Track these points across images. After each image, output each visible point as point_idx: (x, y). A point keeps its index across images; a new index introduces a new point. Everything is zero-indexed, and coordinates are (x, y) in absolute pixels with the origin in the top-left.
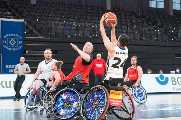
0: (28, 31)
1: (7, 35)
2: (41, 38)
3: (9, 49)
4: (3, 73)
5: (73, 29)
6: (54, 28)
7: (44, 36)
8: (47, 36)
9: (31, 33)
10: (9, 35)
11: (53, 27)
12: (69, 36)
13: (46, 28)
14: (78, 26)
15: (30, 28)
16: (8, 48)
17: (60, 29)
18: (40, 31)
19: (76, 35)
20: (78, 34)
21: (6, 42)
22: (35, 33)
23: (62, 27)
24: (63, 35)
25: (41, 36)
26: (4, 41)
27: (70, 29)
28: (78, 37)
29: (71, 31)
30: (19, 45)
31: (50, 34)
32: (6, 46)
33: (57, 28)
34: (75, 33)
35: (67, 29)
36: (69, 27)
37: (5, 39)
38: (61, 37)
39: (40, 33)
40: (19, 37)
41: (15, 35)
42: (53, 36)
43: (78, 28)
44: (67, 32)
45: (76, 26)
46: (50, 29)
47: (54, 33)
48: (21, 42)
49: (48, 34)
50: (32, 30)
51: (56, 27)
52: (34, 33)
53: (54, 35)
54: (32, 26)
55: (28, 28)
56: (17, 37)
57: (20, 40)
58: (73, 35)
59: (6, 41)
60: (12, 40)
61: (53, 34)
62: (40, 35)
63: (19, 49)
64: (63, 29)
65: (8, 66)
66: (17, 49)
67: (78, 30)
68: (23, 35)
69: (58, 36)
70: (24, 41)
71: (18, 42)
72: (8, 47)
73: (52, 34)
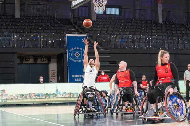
1: (73, 49)
2: (101, 50)
3: (74, 61)
4: (70, 82)
7: (104, 48)
8: (106, 48)
10: (74, 48)
11: (112, 40)
12: (126, 48)
13: (106, 41)
14: (134, 38)
16: (73, 60)
17: (118, 41)
18: (100, 44)
20: (135, 46)
21: (71, 55)
23: (120, 40)
25: (102, 48)
26: (70, 54)
28: (134, 48)
29: (128, 43)
30: (83, 57)
32: (72, 58)
34: (132, 45)
35: (125, 42)
36: (126, 40)
37: (71, 52)
38: (120, 48)
40: (83, 50)
41: (79, 49)
43: (134, 40)
44: (125, 44)
45: (132, 38)
46: (109, 42)
47: (113, 45)
49: (108, 46)
51: (115, 40)
53: (113, 47)
56: (81, 50)
58: (130, 47)
59: (71, 54)
60: (77, 52)
61: (112, 46)
62: (101, 47)
64: (121, 42)
65: (74, 75)
66: (81, 60)
67: (134, 42)
69: (117, 48)
71: (82, 55)
72: (73, 59)
73: (111, 47)
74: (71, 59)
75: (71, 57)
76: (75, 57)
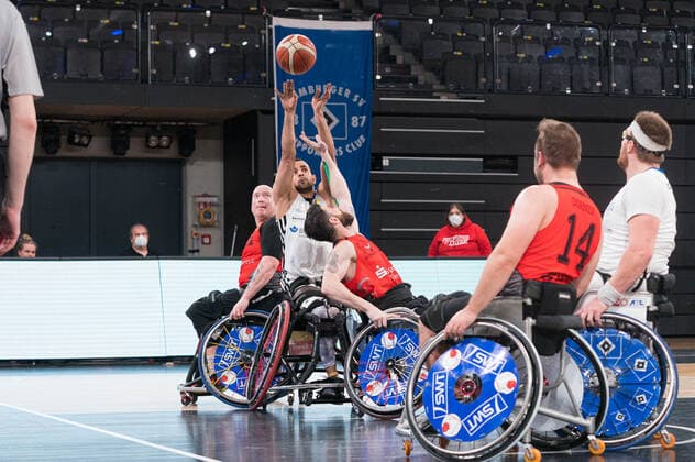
0: (388, 70)
1: (302, 92)
2: (444, 99)
3: (311, 150)
5: (584, 60)
6: (501, 56)
7: (458, 91)
9: (401, 77)
10: (310, 88)
11: (497, 51)
12: (568, 92)
13: (466, 55)
14: (606, 44)
15: (400, 60)
17: (528, 59)
18: (441, 71)
19: (599, 84)
20: (610, 83)
21: (295, 122)
22: (422, 79)
23: (541, 51)
24: (540, 86)
25: (447, 91)
27: (573, 61)
28: (607, 94)
29: (576, 67)
31: (485, 84)
32: (299, 137)
33: (514, 58)
34: (596, 75)
35: (561, 60)
36: (569, 52)
38: (534, 93)
39: (443, 81)
40: (352, 96)
41: (333, 91)
42: (500, 92)
43: (607, 55)
44: (561, 72)
45: (598, 43)
46: (484, 60)
47: (504, 77)
48: (360, 121)
49: (477, 81)
50: (407, 67)
51: (512, 51)
52: (415, 80)
53: (504, 87)
54: (406, 50)
55: (392, 60)
58: (588, 85)
59: (295, 117)
61: (498, 81)
62: (443, 87)
63: (355, 149)
64: (542, 60)
66: (344, 149)
67: (608, 64)
68: (368, 88)
69: (522, 91)
70: (374, 114)
71: (350, 121)
73: (494, 84)
76: (312, 130)
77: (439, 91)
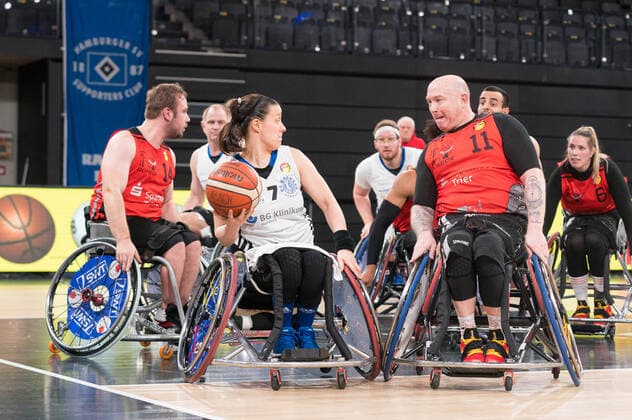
0: (163, 26)
1: (88, 43)
2: (210, 53)
3: (94, 94)
4: (70, 185)
5: (331, 24)
6: (261, 17)
7: (222, 47)
8: (231, 46)
9: (174, 34)
10: (95, 40)
11: (257, 13)
12: (317, 49)
13: (230, 16)
14: (351, 9)
15: (173, 18)
16: (89, 91)
17: (284, 20)
18: (209, 29)
19: (344, 43)
20: (353, 41)
21: (82, 70)
22: (192, 35)
23: (293, 14)
24: (294, 44)
25: (213, 46)
26: (75, 64)
27: (322, 23)
28: (350, 53)
29: (325, 29)
30: (133, 81)
31: (247, 41)
32: (85, 83)
33: (271, 19)
34: (342, 36)
35: (312, 22)
36: (319, 16)
37: (81, 58)
38: (289, 50)
39: (210, 37)
40: (131, 48)
41: (115, 44)
42: (259, 48)
43: (351, 19)
44: (311, 32)
45: (344, 8)
46: (245, 20)
47: (263, 36)
48: (138, 70)
49: (239, 37)
50: (179, 25)
51: (270, 14)
52: (186, 36)
53: (263, 44)
54: (179, 9)
55: (166, 18)
56: (123, 50)
57: (133, 60)
58: (334, 44)
59: (82, 65)
60: (107, 59)
61: (258, 38)
62: (209, 42)
63: (133, 94)
64: (296, 21)
65: (89, 156)
66: (123, 94)
67: (351, 26)
68: (147, 43)
69: (279, 48)
70: (151, 64)
71: (129, 71)
72: (88, 86)
73: (254, 41)
74: (78, 84)
75: (81, 77)
76: (95, 76)
77: (206, 46)
